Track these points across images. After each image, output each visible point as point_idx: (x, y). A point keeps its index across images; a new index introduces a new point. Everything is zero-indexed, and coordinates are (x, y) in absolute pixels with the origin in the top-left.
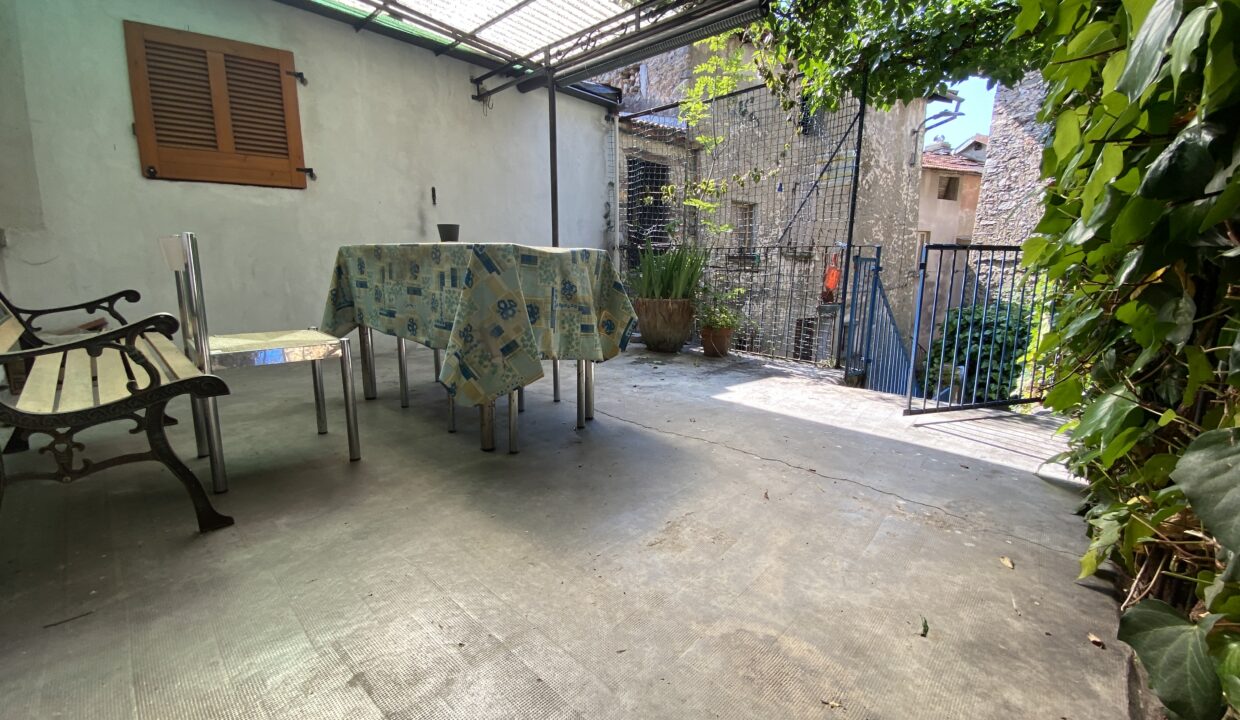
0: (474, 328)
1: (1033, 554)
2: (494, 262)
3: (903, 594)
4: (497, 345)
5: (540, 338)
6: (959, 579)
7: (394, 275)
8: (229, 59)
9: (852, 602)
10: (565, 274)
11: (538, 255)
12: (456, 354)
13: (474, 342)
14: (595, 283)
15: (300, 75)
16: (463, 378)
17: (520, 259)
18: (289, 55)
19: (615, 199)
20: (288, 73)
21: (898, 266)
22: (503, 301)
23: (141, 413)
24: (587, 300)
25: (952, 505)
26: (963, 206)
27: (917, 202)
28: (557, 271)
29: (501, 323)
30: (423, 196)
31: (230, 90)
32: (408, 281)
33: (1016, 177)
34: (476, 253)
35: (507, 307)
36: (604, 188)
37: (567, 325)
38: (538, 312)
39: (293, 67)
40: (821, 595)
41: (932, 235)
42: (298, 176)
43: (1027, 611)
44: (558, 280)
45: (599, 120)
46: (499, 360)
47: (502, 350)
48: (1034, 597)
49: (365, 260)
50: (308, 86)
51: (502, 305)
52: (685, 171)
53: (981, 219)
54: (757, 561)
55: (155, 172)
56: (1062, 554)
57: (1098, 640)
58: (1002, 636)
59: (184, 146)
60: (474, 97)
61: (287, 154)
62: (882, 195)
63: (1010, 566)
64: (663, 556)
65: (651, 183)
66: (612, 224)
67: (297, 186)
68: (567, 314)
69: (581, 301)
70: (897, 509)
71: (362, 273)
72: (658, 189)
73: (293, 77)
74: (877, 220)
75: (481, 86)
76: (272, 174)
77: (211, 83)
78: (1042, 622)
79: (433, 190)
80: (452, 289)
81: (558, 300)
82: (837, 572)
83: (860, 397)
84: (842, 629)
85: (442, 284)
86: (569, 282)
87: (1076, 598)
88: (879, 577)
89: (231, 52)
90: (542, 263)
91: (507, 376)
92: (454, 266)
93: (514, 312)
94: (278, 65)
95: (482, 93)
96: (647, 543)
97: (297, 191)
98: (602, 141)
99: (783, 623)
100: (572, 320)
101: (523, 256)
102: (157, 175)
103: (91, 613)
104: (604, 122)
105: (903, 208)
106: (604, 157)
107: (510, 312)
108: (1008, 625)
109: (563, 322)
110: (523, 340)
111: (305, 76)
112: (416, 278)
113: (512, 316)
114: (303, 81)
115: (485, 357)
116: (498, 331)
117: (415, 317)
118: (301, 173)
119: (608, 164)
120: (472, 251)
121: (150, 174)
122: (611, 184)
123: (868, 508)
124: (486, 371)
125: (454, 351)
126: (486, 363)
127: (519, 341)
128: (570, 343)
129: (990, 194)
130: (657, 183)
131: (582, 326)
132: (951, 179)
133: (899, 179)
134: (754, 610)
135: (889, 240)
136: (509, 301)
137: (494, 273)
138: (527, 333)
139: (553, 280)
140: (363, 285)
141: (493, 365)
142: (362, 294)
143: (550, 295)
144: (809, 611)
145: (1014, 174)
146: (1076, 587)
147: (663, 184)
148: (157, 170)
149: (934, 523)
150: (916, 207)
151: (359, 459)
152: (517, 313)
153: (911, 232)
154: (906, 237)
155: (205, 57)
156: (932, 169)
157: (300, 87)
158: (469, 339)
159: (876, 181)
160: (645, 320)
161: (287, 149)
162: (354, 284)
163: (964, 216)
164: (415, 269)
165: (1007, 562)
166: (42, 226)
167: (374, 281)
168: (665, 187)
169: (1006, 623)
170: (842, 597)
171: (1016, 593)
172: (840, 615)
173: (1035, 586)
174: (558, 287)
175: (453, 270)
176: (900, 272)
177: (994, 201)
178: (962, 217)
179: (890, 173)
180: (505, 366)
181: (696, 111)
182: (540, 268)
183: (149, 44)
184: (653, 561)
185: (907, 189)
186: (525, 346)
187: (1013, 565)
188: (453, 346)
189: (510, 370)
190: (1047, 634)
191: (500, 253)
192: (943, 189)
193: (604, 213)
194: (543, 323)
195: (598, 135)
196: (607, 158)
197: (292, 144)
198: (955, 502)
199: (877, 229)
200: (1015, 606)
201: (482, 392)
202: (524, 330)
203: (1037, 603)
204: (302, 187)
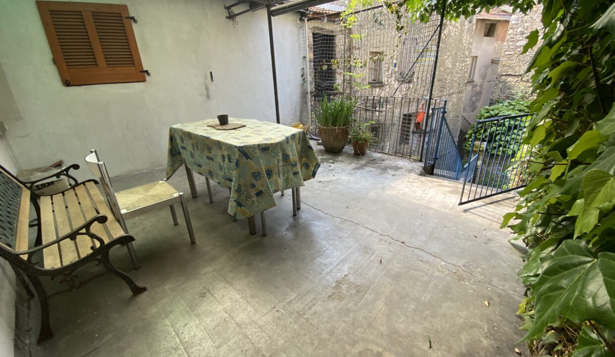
0: (242, 185)
1: (499, 297)
2: (248, 154)
3: (438, 324)
4: (253, 192)
5: (273, 184)
6: (464, 314)
7: (199, 149)
8: (95, 15)
9: (415, 330)
10: (283, 150)
11: (269, 146)
12: (235, 201)
13: (243, 191)
14: (298, 149)
15: (133, 18)
16: (239, 208)
17: (261, 150)
18: (125, 7)
19: (307, 66)
20: (127, 18)
21: (458, 81)
22: (255, 173)
23: (99, 257)
24: (295, 160)
25: (466, 264)
26: (497, 40)
27: (471, 44)
28: (279, 150)
29: (254, 181)
30: (206, 77)
31: (98, 32)
32: (206, 153)
33: (527, 26)
34: (239, 150)
35: (256, 175)
36: (301, 60)
37: (286, 175)
38: (272, 172)
39: (129, 15)
40: (402, 326)
41: (478, 58)
42: (141, 75)
43: (491, 335)
44: (280, 155)
45: (296, 21)
46: (255, 199)
47: (256, 194)
48: (495, 324)
49: (183, 136)
50: (138, 23)
51: (254, 174)
52: (345, 38)
53: (505, 51)
54: (376, 306)
55: (69, 83)
56: (513, 296)
57: (519, 352)
58: (478, 349)
59: (81, 67)
60: (227, 18)
61: (134, 64)
62: (452, 41)
63: (488, 305)
64: (335, 304)
65: (326, 58)
66: (306, 80)
67: (142, 80)
68: (286, 169)
69: (292, 161)
70: (440, 268)
71: (183, 143)
72: (330, 62)
73: (129, 20)
74: (449, 56)
75: (230, 10)
76: (128, 75)
77: (87, 29)
78: (496, 340)
79: (211, 73)
80: (229, 164)
81: (281, 164)
82: (410, 312)
83: (430, 184)
84: (410, 347)
85: (224, 160)
86: (286, 154)
87: (514, 324)
88: (428, 314)
89: (95, 10)
90: (272, 149)
91: (259, 206)
92: (229, 153)
93: (260, 177)
94: (120, 14)
95: (232, 14)
96: (327, 296)
97: (143, 83)
98: (299, 32)
99: (385, 344)
100: (288, 171)
101: (262, 148)
102: (71, 85)
103: (98, 348)
104: (299, 22)
105: (463, 47)
106: (300, 43)
107: (258, 177)
108: (481, 343)
109: (284, 173)
110: (265, 190)
111: (135, 18)
112: (210, 153)
113: (259, 179)
114: (135, 21)
115: (249, 197)
116: (253, 186)
117: (212, 170)
118: (143, 73)
119: (302, 46)
120: (237, 149)
121: (67, 84)
122: (304, 57)
123: (428, 268)
124: (249, 203)
125: (233, 199)
126: (249, 199)
127: (263, 190)
128: (288, 182)
129: (512, 36)
130: (329, 58)
131: (293, 173)
132: (491, 24)
133: (462, 31)
134: (372, 337)
135: (454, 67)
136: (258, 172)
137: (249, 160)
138: (267, 187)
139: (278, 155)
140: (184, 148)
141: (252, 201)
142: (184, 152)
143: (277, 163)
144: (397, 336)
145: (526, 25)
146: (515, 318)
147: (332, 58)
148: (70, 81)
149: (456, 277)
150: (470, 46)
151: (195, 243)
152: (262, 178)
153: (467, 61)
154: (463, 64)
155: (82, 15)
156: (482, 20)
157: (134, 25)
158: (240, 190)
159: (449, 34)
160: (324, 138)
161: (133, 61)
162: (180, 147)
163: (497, 46)
164: (209, 149)
165: (486, 303)
166: (20, 118)
167: (190, 148)
168: (333, 60)
169: (480, 340)
170: (411, 327)
171: (488, 323)
172: (409, 338)
173: (497, 317)
174: (281, 158)
175: (229, 155)
176: (459, 84)
177: (514, 41)
178: (495, 47)
179: (458, 28)
180: (258, 201)
181: (351, 21)
182: (271, 151)
183: (52, 12)
184: (330, 307)
185: (467, 37)
186: (267, 193)
187: (489, 304)
188: (233, 197)
189: (260, 203)
190: (497, 347)
191: (251, 149)
192: (487, 30)
193: (301, 74)
194: (275, 177)
195: (296, 30)
196: (301, 43)
197: (135, 59)
198: (468, 262)
199: (448, 61)
200: (486, 330)
201: (248, 212)
202: (266, 185)
203: (496, 328)
204: (144, 81)
